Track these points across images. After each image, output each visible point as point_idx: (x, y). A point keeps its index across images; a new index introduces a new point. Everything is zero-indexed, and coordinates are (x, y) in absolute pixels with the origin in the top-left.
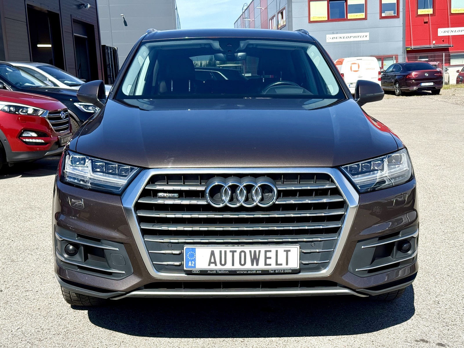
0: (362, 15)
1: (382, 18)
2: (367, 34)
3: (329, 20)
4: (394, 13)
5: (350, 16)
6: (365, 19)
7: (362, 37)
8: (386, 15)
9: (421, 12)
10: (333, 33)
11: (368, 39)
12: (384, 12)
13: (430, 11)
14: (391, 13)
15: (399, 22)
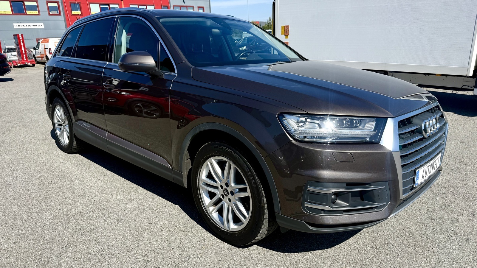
0: (36, 12)
1: (50, 15)
2: (42, 24)
3: (13, 14)
4: (58, 12)
5: (28, 12)
6: (39, 14)
7: (39, 26)
8: (53, 13)
9: (74, 12)
10: (18, 23)
11: (43, 27)
12: (51, 12)
13: (79, 13)
14: (55, 12)
15: (61, 18)
